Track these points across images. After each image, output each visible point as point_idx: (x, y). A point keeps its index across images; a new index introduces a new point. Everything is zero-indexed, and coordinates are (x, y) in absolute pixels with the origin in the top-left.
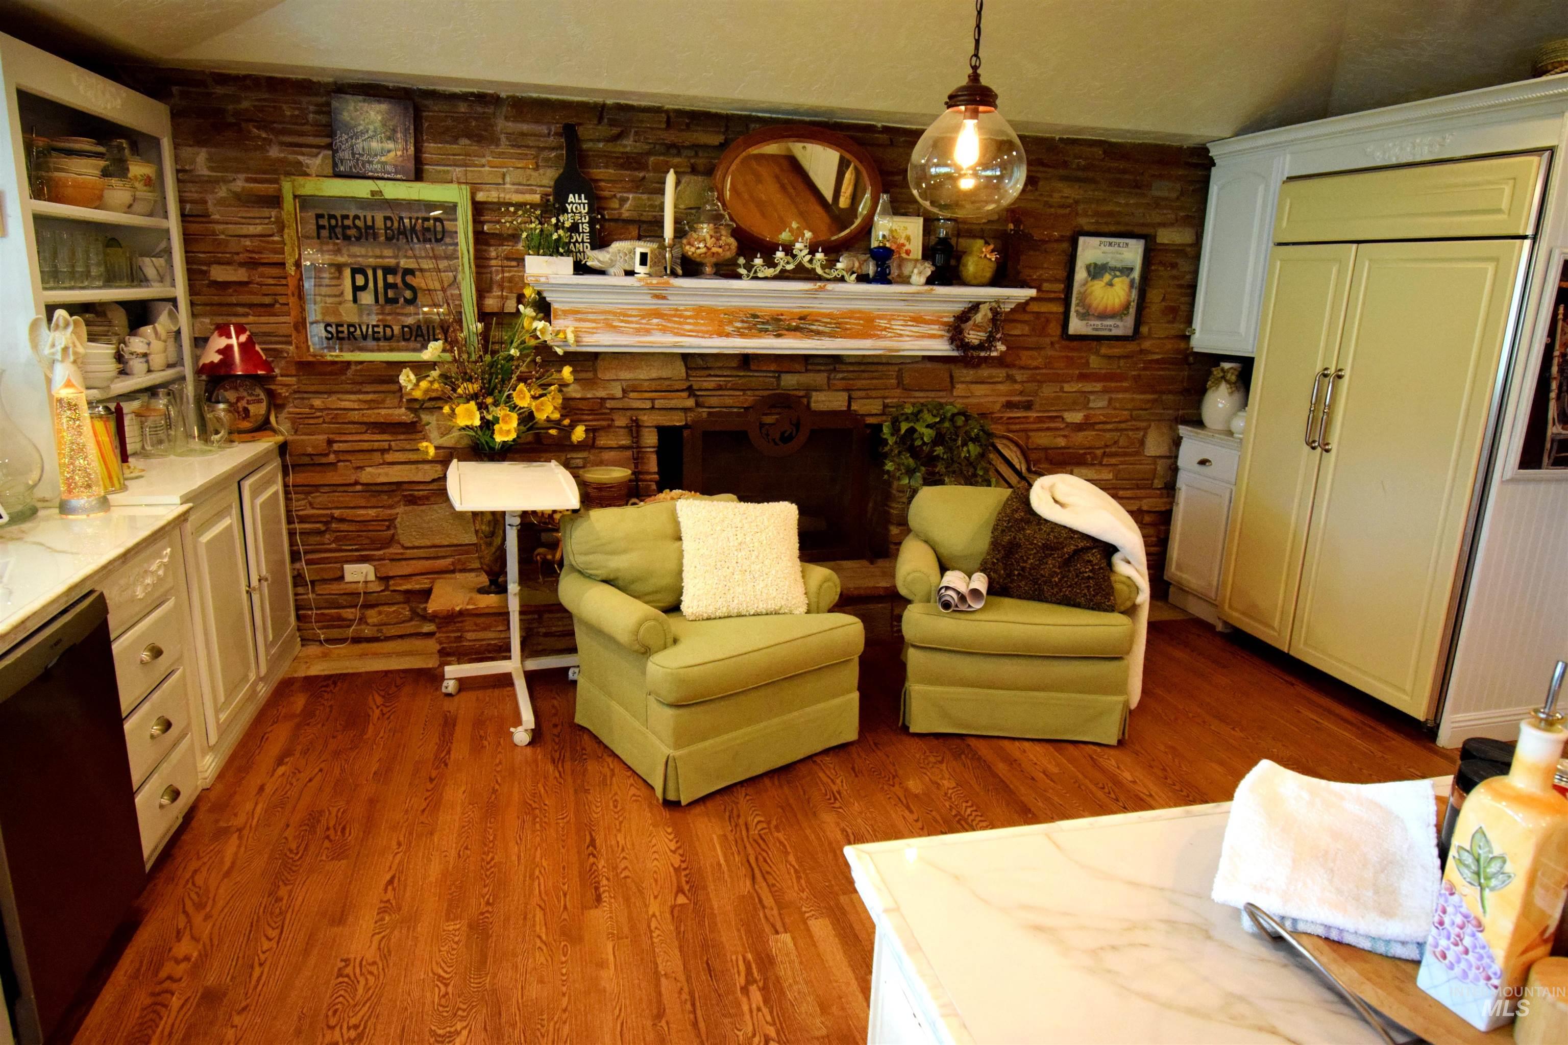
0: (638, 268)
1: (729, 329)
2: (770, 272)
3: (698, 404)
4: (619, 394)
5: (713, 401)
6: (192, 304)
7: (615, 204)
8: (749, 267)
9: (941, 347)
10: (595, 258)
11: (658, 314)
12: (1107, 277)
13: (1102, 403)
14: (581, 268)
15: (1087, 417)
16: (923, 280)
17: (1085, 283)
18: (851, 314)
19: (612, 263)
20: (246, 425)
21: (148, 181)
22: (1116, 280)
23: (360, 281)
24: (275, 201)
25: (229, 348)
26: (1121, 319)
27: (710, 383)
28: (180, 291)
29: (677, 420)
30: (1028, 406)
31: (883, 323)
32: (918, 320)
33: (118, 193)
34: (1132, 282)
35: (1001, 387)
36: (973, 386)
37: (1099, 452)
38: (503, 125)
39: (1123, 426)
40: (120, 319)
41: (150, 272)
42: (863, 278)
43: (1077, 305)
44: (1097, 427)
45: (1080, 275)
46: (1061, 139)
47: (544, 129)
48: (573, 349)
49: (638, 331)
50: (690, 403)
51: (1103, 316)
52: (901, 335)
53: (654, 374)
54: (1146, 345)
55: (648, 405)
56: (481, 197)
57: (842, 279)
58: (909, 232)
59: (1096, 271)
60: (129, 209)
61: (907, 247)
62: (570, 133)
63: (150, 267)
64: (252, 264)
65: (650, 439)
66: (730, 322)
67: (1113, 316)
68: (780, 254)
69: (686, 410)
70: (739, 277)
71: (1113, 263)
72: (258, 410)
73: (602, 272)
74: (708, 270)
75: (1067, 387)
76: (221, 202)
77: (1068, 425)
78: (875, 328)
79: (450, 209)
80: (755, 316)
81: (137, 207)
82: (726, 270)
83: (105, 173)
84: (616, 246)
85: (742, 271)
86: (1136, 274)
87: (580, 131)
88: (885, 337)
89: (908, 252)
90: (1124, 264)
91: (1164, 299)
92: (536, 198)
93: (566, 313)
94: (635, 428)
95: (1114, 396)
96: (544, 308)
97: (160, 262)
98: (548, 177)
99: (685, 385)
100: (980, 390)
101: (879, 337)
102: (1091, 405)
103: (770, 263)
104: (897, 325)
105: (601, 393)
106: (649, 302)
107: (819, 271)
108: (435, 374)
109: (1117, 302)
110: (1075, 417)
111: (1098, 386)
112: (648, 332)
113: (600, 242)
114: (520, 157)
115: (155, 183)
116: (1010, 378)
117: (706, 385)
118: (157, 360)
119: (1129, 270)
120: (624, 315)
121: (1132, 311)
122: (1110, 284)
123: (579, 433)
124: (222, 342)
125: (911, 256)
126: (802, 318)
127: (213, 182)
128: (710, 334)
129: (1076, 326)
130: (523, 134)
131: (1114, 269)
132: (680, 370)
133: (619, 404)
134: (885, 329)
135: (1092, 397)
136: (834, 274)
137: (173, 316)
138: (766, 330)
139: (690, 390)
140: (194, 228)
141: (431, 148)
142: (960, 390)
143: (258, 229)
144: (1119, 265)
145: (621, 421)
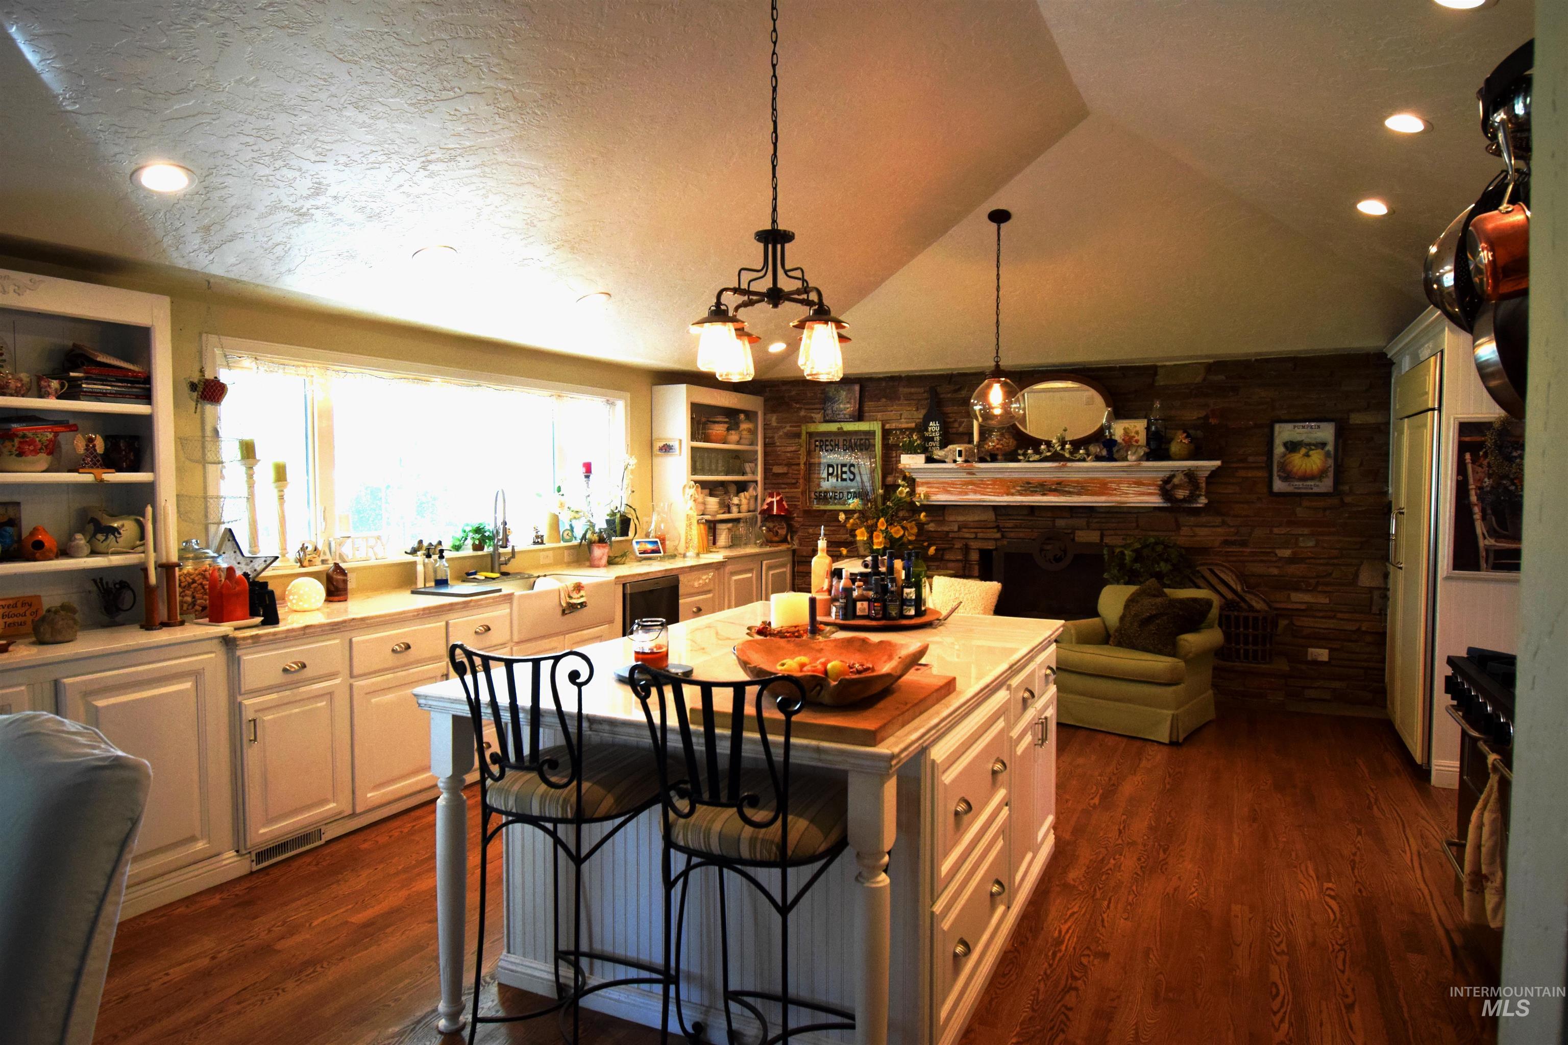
0: (958, 459)
1: (1013, 491)
2: (1037, 457)
3: (1003, 537)
4: (956, 529)
5: (1012, 535)
6: (765, 484)
7: (956, 425)
8: (1025, 454)
9: (1155, 500)
10: (938, 453)
11: (972, 483)
12: (1303, 451)
13: (1311, 544)
14: (929, 460)
15: (1294, 553)
16: (1134, 458)
17: (1284, 455)
18: (1092, 480)
19: (946, 456)
20: (776, 539)
21: (749, 431)
22: (1311, 453)
23: (831, 470)
24: (798, 435)
25: (772, 503)
26: (1321, 481)
27: (1010, 524)
28: (759, 477)
29: (990, 546)
30: (1244, 544)
31: (1114, 486)
32: (1139, 483)
33: (734, 436)
34: (1327, 454)
35: (1219, 530)
36: (1194, 528)
37: (1313, 581)
38: (903, 390)
39: (1335, 561)
40: (733, 489)
41: (748, 470)
42: (1098, 458)
43: (1278, 471)
44: (1308, 561)
45: (1279, 450)
46: (1256, 360)
47: (922, 390)
48: (925, 503)
49: (960, 493)
50: (998, 535)
51: (1304, 478)
52: (1127, 494)
53: (977, 518)
54: (1348, 499)
55: (973, 536)
56: (887, 426)
57: (1084, 460)
58: (1137, 429)
59: (1292, 447)
60: (738, 443)
61: (1137, 438)
62: (933, 392)
63: (748, 467)
64: (789, 465)
65: (974, 556)
66: (1014, 487)
67: (1312, 478)
68: (1043, 447)
69: (996, 539)
70: (1019, 461)
71: (1307, 440)
72: (783, 532)
73: (944, 462)
74: (999, 457)
75: (1276, 530)
76: (780, 437)
77: (1281, 559)
78: (1108, 489)
79: (872, 434)
80: (1029, 483)
81: (743, 441)
82: (1012, 457)
83: (728, 429)
84: (950, 447)
85: (1021, 457)
86: (1330, 448)
87: (939, 389)
88: (1115, 495)
89: (1137, 441)
90: (1319, 440)
91: (1361, 465)
92: (913, 425)
93: (923, 484)
94: (966, 549)
95: (1321, 538)
96: (912, 483)
97: (752, 465)
98: (920, 415)
99: (994, 524)
100: (1202, 532)
101: (1111, 495)
102: (1302, 544)
103: (1037, 451)
104: (1124, 487)
105: (946, 529)
106: (964, 476)
107: (1067, 455)
108: (856, 516)
109: (1315, 467)
110: (1287, 553)
111: (1306, 531)
112: (966, 494)
113: (943, 445)
114: (909, 405)
115: (753, 432)
116: (1224, 523)
117: (1007, 525)
118: (744, 507)
119: (1323, 445)
120: (953, 484)
121: (1331, 474)
122: (1307, 455)
123: (932, 550)
124: (769, 500)
125: (1139, 443)
126: (1059, 483)
127: (778, 429)
128: (1002, 494)
129: (1279, 485)
130: (911, 393)
131: (1308, 445)
132: (990, 516)
133: (956, 535)
134: (1115, 489)
135: (1301, 539)
136: (1078, 456)
137: (755, 489)
138: (1036, 491)
139: (998, 527)
140: (769, 449)
141: (869, 405)
142: (1185, 530)
143: (793, 449)
144: (1314, 442)
145: (958, 545)
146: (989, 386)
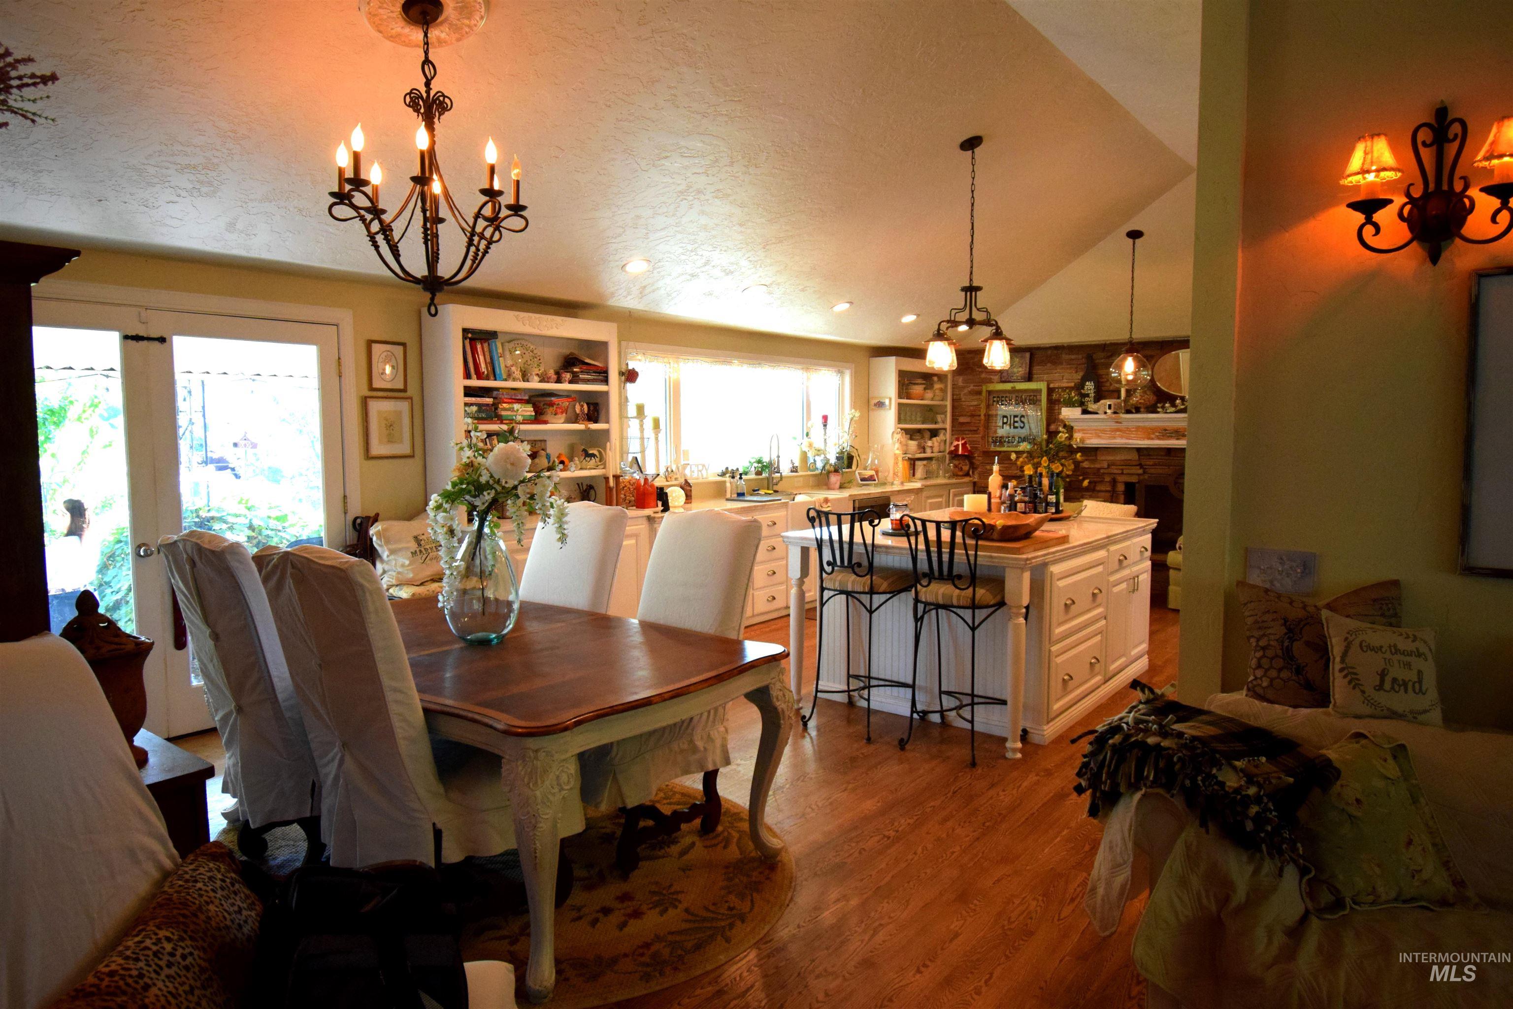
0: (1108, 411)
1: (1153, 436)
2: (1173, 409)
3: (1144, 473)
4: (1106, 466)
5: (1152, 471)
6: (953, 431)
7: (1108, 384)
8: (1163, 407)
10: (1092, 407)
11: (1118, 430)
14: (1085, 412)
19: (1098, 409)
20: (961, 473)
21: (941, 390)
23: (1005, 420)
24: (979, 393)
25: (958, 445)
27: (1151, 462)
28: (948, 425)
29: (1134, 479)
33: (929, 394)
38: (1065, 357)
40: (927, 435)
41: (939, 420)
47: (1080, 357)
48: (1081, 445)
49: (1110, 438)
50: (1141, 471)
53: (1123, 458)
55: (1120, 472)
56: (1052, 386)
60: (932, 399)
62: (1090, 358)
63: (939, 418)
64: (972, 416)
65: (1121, 488)
66: (1153, 433)
68: (1178, 401)
69: (1139, 475)
70: (1158, 412)
72: (966, 468)
73: (1097, 413)
74: (1142, 410)
76: (965, 394)
79: (1039, 391)
80: (1166, 430)
81: (937, 398)
82: (1152, 409)
83: (925, 389)
84: (1102, 401)
85: (1159, 410)
87: (1094, 356)
92: (1072, 384)
93: (1079, 431)
94: (1114, 482)
96: (1070, 429)
97: (943, 416)
98: (1078, 376)
99: (1138, 463)
103: (1173, 405)
105: (1097, 466)
106: (1115, 426)
108: (1025, 455)
112: (1115, 438)
113: (1097, 400)
114: (1071, 368)
115: (943, 391)
117: (1148, 463)
118: (936, 449)
120: (1104, 431)
123: (1086, 483)
124: (956, 443)
127: (964, 387)
128: (1144, 439)
130: (1072, 360)
132: (1135, 456)
133: (1106, 471)
137: (945, 434)
138: (1172, 437)
139: (1141, 466)
140: (956, 404)
141: (1036, 369)
143: (975, 403)
145: (1107, 479)
146: (1125, 359)
